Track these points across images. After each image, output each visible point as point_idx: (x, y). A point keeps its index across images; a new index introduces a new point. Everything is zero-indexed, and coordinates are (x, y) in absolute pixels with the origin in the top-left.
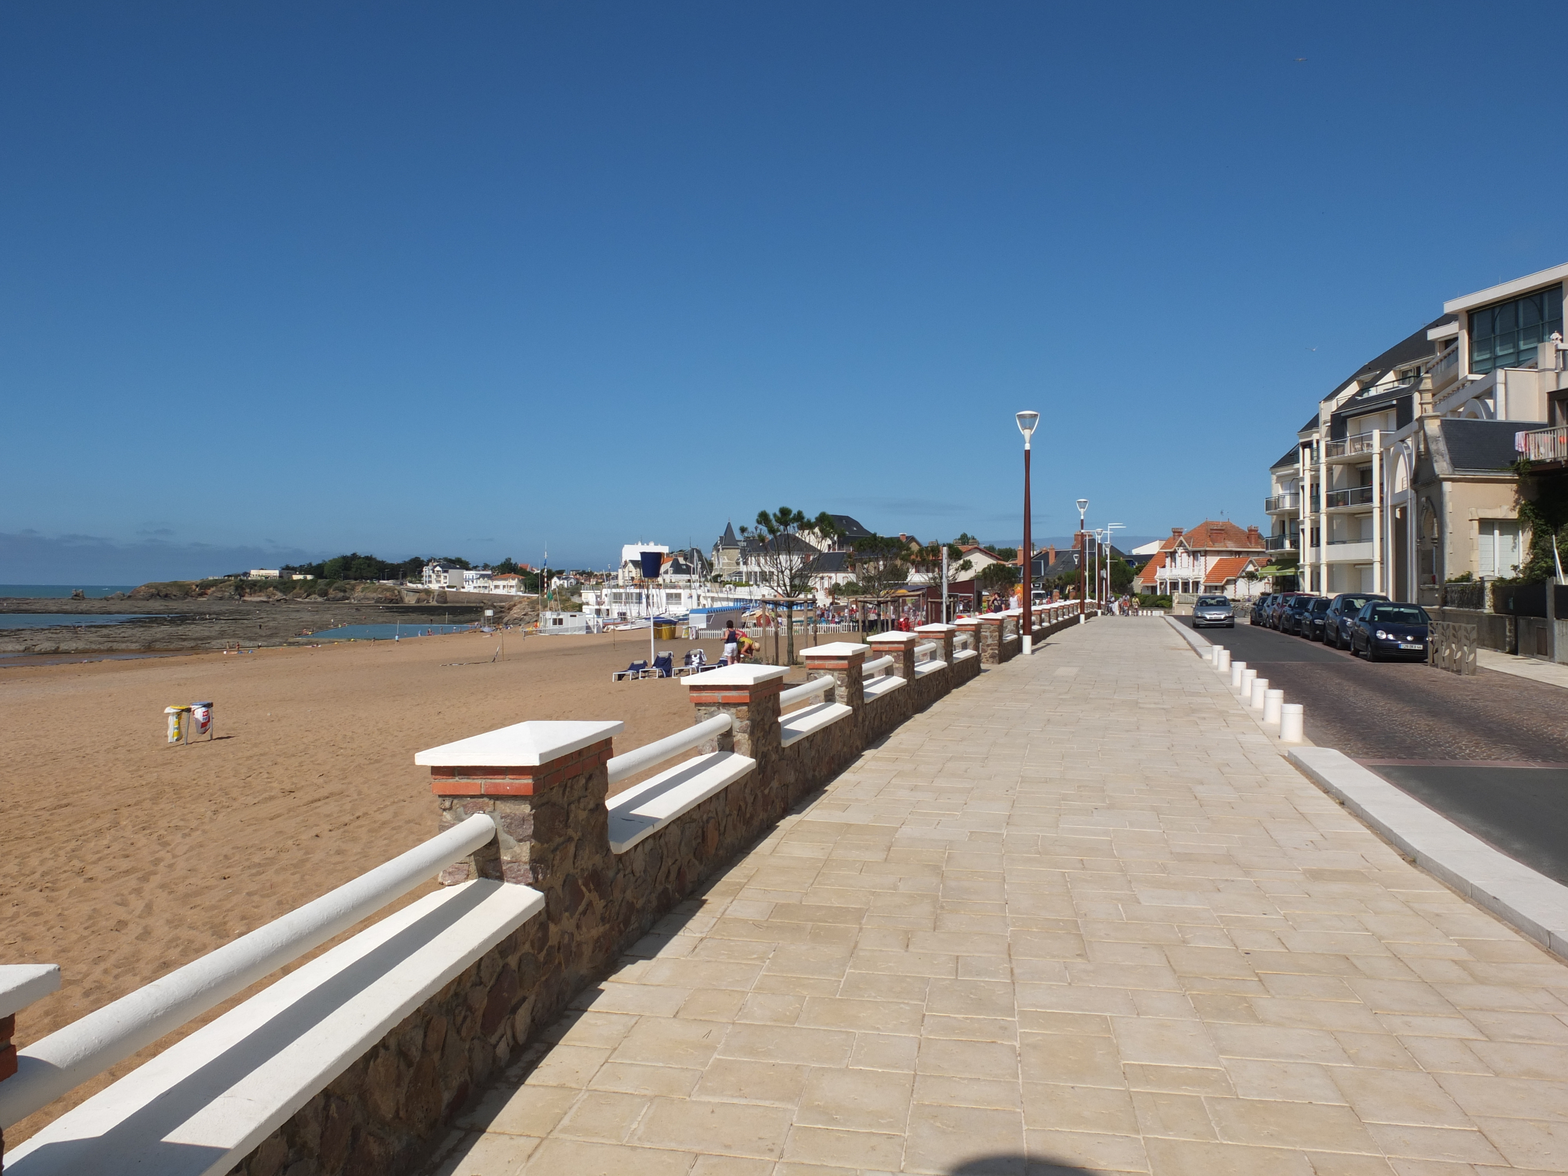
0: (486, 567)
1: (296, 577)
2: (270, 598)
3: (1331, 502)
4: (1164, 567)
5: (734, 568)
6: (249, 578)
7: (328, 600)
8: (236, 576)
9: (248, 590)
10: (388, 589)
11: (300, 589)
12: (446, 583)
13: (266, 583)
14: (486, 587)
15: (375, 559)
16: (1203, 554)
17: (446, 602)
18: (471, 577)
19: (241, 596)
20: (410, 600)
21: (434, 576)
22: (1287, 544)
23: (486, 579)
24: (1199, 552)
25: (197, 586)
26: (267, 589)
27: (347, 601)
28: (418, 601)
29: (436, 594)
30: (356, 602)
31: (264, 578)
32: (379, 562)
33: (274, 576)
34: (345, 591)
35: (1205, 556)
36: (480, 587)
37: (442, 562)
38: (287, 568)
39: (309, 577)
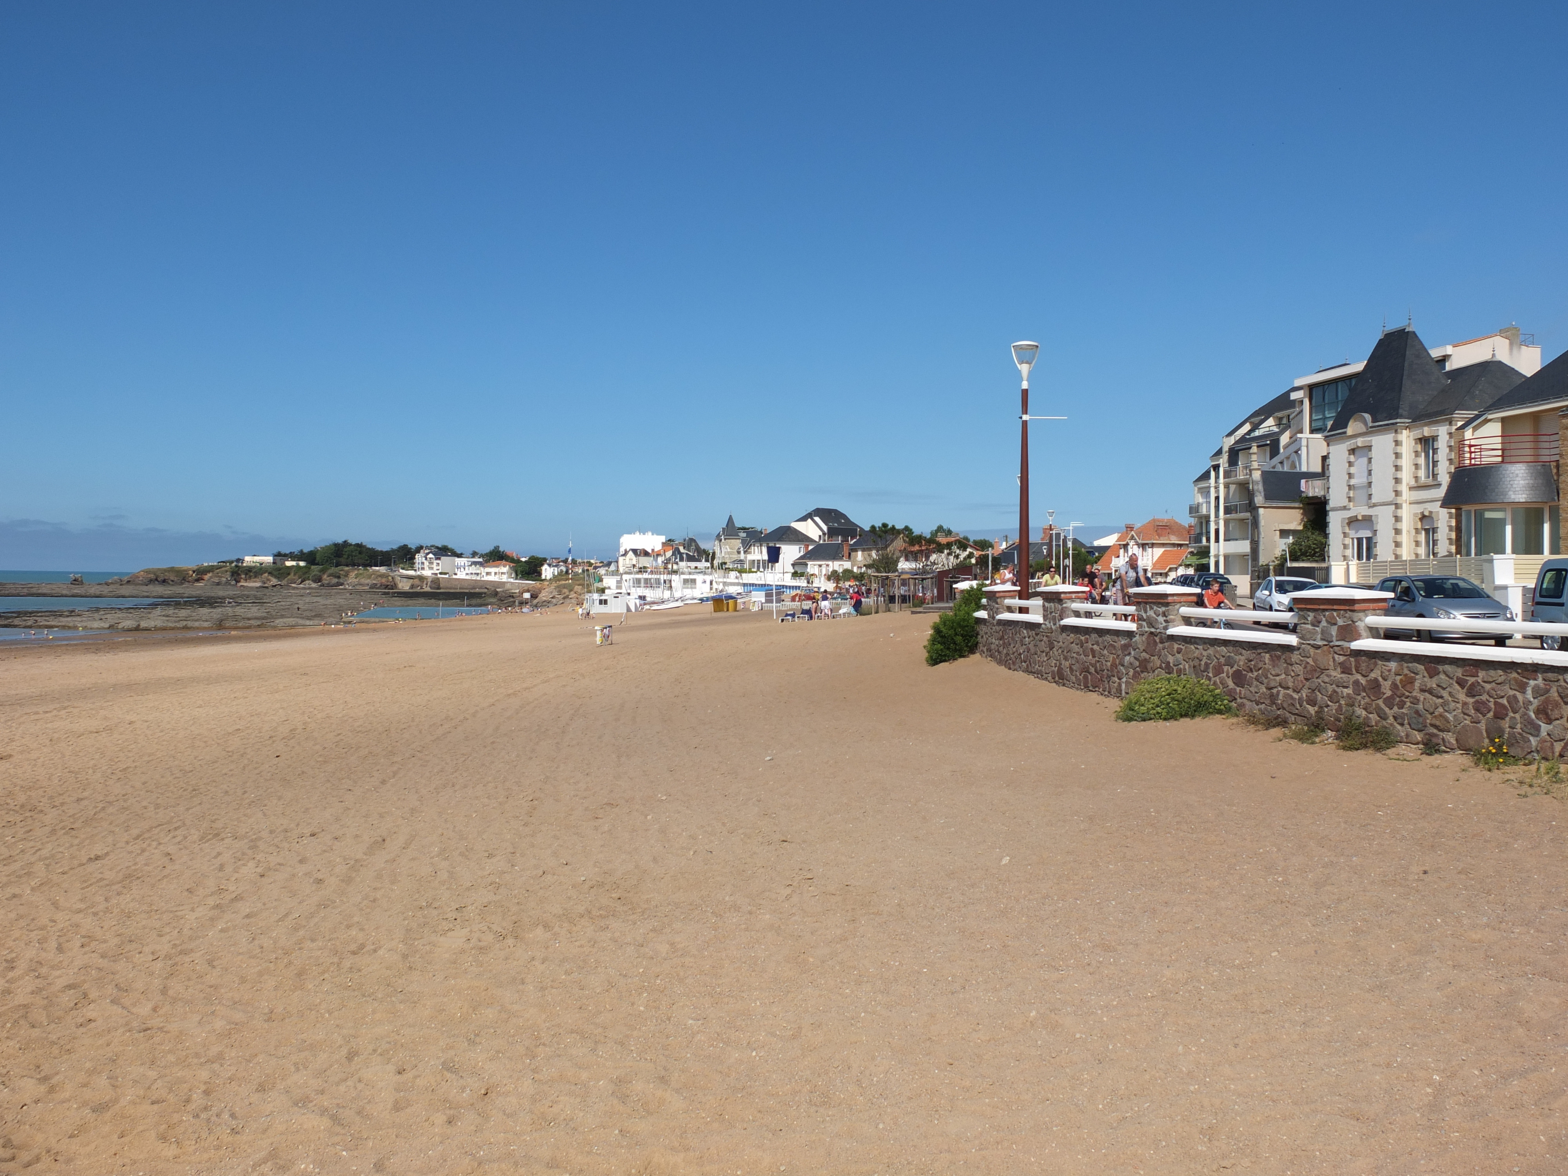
0: (474, 554)
1: (289, 563)
2: (265, 583)
3: (1227, 511)
4: (1118, 557)
5: (735, 557)
6: (244, 565)
7: (323, 585)
8: (231, 562)
9: (243, 576)
10: (382, 576)
11: (295, 575)
12: (438, 570)
13: (261, 569)
14: (477, 574)
15: (365, 546)
16: (1150, 546)
17: (439, 588)
18: (463, 564)
19: (237, 581)
20: (404, 586)
21: (426, 563)
22: (1204, 539)
23: (478, 566)
24: (1147, 544)
25: (194, 572)
26: (262, 575)
27: (341, 587)
28: (412, 587)
29: (430, 580)
30: (350, 588)
31: (258, 565)
32: (369, 549)
33: (268, 563)
34: (339, 577)
35: (1152, 547)
36: (472, 574)
37: (433, 549)
38: (278, 555)
39: (302, 564)
